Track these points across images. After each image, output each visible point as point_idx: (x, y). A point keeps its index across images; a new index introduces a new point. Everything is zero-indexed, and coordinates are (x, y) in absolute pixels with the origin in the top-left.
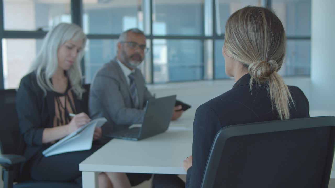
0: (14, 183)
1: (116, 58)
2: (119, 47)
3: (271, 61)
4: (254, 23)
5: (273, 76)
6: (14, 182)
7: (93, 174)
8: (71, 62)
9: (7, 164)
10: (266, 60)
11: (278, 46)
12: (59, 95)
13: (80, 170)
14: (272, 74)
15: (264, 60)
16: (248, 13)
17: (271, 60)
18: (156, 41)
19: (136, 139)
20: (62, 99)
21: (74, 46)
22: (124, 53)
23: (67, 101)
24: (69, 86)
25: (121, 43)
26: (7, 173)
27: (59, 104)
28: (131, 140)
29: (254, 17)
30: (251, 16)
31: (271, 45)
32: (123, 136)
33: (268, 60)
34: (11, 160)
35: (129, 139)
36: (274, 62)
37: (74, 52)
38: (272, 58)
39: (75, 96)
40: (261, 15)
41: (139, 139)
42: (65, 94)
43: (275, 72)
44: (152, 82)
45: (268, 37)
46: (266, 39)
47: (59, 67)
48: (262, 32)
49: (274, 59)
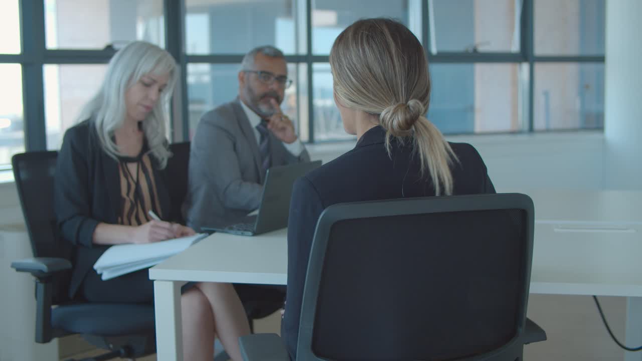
0: (53, 307)
1: (238, 98)
2: (241, 79)
3: (411, 103)
4: (374, 46)
5: (419, 123)
6: (54, 304)
7: (171, 285)
8: (148, 108)
9: (41, 271)
10: (404, 102)
11: (417, 77)
12: (126, 160)
13: (151, 277)
14: (418, 122)
15: (401, 102)
16: (362, 33)
17: (412, 99)
18: (316, 66)
19: (250, 233)
20: (133, 168)
21: (155, 82)
22: (250, 90)
23: (141, 172)
24: (146, 146)
25: (245, 72)
26: (41, 286)
27: (127, 175)
28: (242, 234)
29: (372, 38)
30: (367, 36)
31: (408, 76)
32: (231, 228)
33: (407, 101)
34: (48, 266)
35: (240, 232)
36: (417, 102)
37: (153, 92)
38: (411, 97)
39: (155, 162)
40: (382, 33)
41: (255, 234)
42: (138, 160)
43: (421, 118)
44: (311, 140)
45: (400, 65)
46: (397, 68)
47: (128, 116)
48: (389, 58)
49: (414, 98)
